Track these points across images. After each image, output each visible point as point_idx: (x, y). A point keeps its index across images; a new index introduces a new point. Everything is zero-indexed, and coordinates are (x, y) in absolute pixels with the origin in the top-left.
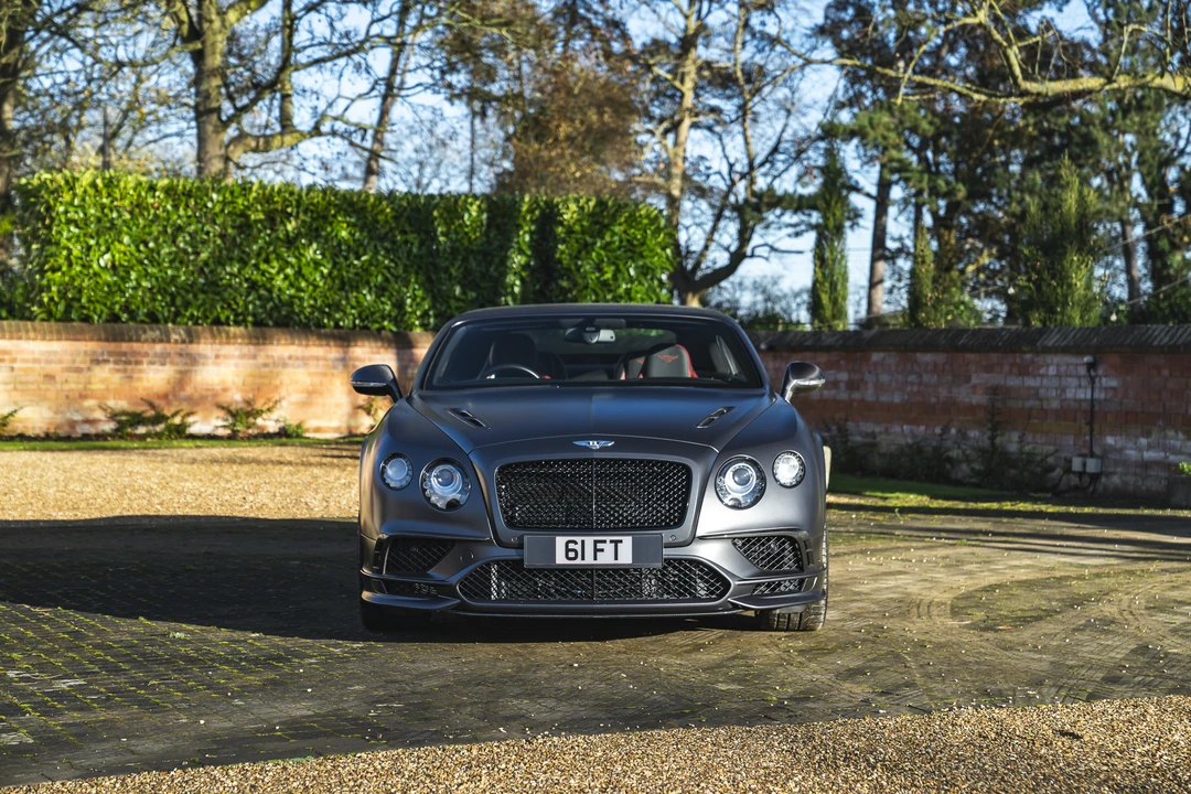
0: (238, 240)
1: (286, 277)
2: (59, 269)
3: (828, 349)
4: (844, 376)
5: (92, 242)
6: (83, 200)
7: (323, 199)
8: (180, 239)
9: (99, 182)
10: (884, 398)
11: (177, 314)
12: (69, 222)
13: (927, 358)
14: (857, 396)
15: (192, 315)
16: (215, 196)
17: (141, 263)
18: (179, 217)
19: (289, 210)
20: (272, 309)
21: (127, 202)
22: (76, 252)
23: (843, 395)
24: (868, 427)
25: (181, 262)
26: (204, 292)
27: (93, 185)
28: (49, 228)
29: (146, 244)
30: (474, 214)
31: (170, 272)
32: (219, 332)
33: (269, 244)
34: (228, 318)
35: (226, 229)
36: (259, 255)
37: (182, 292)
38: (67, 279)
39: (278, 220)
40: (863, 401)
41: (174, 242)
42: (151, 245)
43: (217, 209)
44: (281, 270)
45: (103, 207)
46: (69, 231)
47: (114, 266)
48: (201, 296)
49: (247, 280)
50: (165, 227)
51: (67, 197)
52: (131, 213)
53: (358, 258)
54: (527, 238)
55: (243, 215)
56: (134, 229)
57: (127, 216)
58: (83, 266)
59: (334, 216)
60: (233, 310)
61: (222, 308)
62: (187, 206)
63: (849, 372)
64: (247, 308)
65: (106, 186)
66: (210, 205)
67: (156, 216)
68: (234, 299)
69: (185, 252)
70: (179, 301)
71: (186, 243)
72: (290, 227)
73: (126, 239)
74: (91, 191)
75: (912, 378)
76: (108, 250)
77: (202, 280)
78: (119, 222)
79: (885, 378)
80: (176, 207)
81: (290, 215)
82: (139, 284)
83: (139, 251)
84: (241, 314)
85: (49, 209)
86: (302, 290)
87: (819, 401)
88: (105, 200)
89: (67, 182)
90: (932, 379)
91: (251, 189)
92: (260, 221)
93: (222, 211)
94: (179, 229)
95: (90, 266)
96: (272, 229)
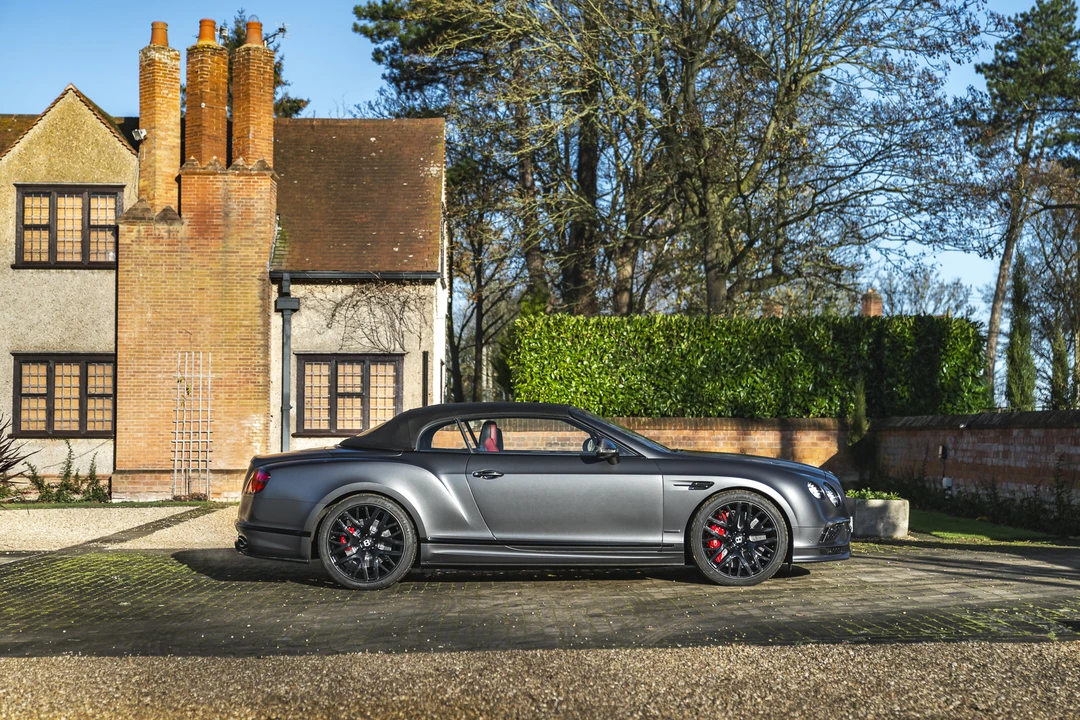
0: (645, 357)
1: (680, 382)
2: (525, 381)
3: (993, 427)
4: (1001, 448)
5: (546, 362)
6: (540, 334)
7: (707, 325)
8: (606, 357)
9: (551, 323)
10: (1018, 464)
11: (605, 409)
12: (531, 350)
13: (1035, 433)
14: (1007, 463)
15: (614, 409)
16: (628, 327)
17: (579, 376)
18: (605, 343)
19: (682, 334)
20: (671, 404)
21: (569, 335)
22: (535, 369)
23: (1001, 463)
24: (1013, 486)
25: (607, 374)
26: (622, 393)
27: (548, 325)
28: (519, 354)
29: (582, 362)
30: (822, 332)
31: (598, 380)
32: (634, 422)
33: (667, 359)
34: (640, 411)
35: (636, 350)
36: (661, 366)
37: (607, 394)
38: (530, 388)
39: (675, 341)
40: (1009, 467)
41: (601, 360)
42: (585, 363)
43: (631, 335)
44: (678, 376)
45: (553, 338)
46: (531, 356)
47: (561, 378)
48: (621, 396)
49: (653, 385)
50: (595, 350)
51: (529, 334)
52: (572, 341)
53: (734, 366)
54: (866, 347)
55: (649, 339)
56: (573, 352)
57: (569, 344)
58: (541, 379)
59: (715, 337)
60: (644, 405)
61: (636, 404)
62: (610, 335)
63: (1004, 444)
64: (653, 405)
65: (555, 324)
66: (625, 334)
67: (588, 342)
68: (644, 398)
69: (609, 367)
70: (604, 401)
71: (610, 360)
72: (683, 347)
73: (568, 360)
74: (545, 329)
75: (1030, 449)
76: (557, 367)
77: (621, 386)
78: (564, 348)
79: (1019, 448)
80: (601, 336)
81: (683, 338)
82: (577, 390)
83: (577, 367)
84: (649, 408)
85: (520, 341)
86: (692, 390)
87: (992, 466)
88: (554, 334)
89: (530, 323)
90: (1037, 449)
91: (655, 322)
92: (662, 343)
93: (634, 338)
94: (605, 351)
95: (545, 379)
96: (670, 348)
